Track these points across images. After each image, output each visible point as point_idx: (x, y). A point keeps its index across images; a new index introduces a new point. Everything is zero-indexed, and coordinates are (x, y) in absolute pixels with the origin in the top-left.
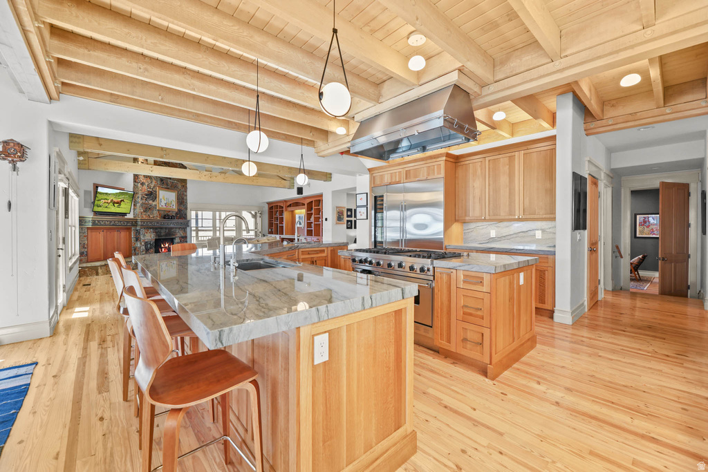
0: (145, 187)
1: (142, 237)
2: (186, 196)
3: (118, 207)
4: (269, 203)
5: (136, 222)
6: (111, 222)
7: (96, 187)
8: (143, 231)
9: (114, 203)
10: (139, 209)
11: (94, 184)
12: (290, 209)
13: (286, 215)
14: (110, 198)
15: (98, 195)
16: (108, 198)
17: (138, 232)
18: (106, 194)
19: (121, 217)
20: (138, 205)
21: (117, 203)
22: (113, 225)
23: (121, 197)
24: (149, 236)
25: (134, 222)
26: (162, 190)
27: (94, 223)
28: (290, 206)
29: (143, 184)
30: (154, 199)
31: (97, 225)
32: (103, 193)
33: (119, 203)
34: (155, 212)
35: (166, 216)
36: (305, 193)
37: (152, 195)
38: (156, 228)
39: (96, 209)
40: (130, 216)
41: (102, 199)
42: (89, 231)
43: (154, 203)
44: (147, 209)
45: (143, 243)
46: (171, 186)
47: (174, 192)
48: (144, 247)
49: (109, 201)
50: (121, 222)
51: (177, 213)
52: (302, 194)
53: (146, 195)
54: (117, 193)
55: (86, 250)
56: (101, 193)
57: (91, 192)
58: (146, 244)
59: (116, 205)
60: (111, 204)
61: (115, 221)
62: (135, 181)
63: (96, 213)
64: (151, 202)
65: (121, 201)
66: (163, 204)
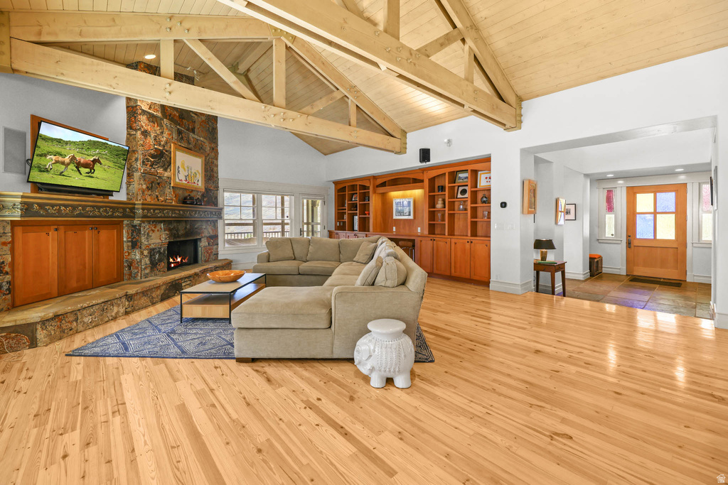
0: (150, 140)
1: (143, 239)
2: (217, 166)
3: (90, 174)
4: (336, 183)
5: (132, 209)
6: (74, 207)
7: (37, 122)
8: (145, 228)
9: (79, 165)
10: (138, 184)
11: (33, 117)
12: (381, 190)
13: (374, 202)
14: (69, 153)
15: (40, 143)
16: (63, 152)
17: (135, 230)
18: (59, 141)
19: (100, 199)
20: (137, 175)
21: (86, 165)
22: (78, 216)
23: (92, 152)
24: (157, 238)
25: (127, 210)
26: (179, 150)
27: (27, 208)
28: (383, 184)
29: (145, 133)
30: (167, 166)
31: (37, 214)
32: (52, 140)
33: (90, 166)
34: (168, 191)
35: (188, 199)
36: (434, 160)
37: (161, 158)
38: (170, 222)
39: (38, 177)
40: (121, 197)
41: (49, 153)
42: (19, 230)
43: (166, 174)
44: (155, 184)
45: (146, 253)
46: (195, 146)
47: (199, 157)
48: (147, 260)
49: (67, 160)
50: (99, 208)
51: (203, 196)
52: (429, 161)
53: (153, 156)
54: (83, 143)
55: (8, 278)
56: (46, 139)
57: (24, 135)
58: (152, 252)
59: (83, 170)
60: (72, 166)
61: (84, 207)
62: (130, 127)
63: (39, 187)
64: (160, 170)
65: (95, 161)
66: (181, 176)
